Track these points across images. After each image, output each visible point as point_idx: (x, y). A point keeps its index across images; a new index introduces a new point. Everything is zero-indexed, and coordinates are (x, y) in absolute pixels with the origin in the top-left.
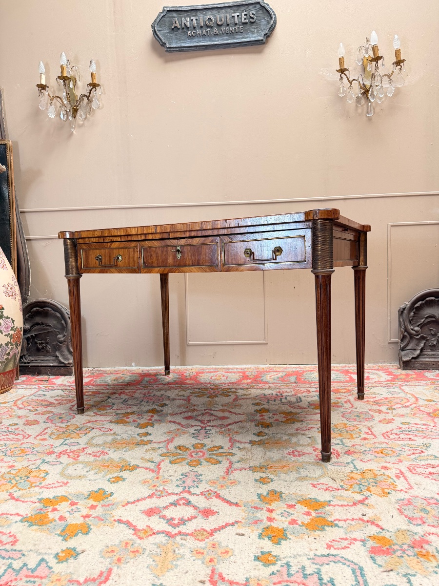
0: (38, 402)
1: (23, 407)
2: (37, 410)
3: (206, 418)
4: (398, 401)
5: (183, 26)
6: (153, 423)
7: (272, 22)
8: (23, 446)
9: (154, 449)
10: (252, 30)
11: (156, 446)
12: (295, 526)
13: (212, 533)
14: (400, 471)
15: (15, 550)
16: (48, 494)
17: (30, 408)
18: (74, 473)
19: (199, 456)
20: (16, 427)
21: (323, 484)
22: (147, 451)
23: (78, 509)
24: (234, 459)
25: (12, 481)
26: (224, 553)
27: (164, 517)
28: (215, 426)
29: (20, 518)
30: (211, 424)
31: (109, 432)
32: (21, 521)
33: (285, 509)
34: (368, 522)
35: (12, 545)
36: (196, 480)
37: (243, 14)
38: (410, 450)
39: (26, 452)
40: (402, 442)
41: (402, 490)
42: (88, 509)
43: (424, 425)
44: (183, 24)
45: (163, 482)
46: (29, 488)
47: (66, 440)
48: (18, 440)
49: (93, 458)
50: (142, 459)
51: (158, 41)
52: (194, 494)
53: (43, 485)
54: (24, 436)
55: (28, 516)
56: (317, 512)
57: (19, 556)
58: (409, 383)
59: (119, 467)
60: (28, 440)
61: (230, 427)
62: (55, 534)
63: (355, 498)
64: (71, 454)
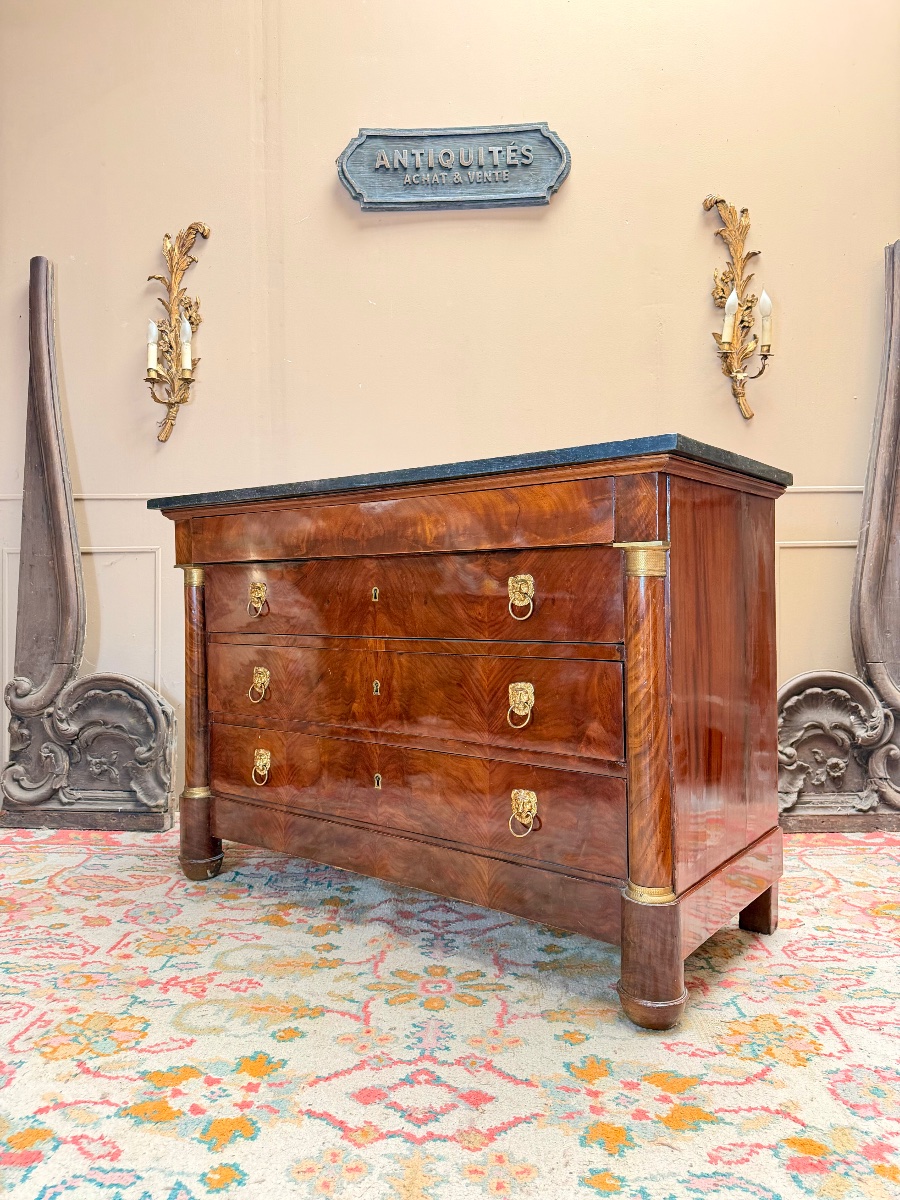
0: (96, 880)
1: (68, 889)
2: (99, 897)
3: (440, 916)
4: (802, 885)
5: (397, 165)
6: (339, 926)
7: (564, 165)
8: (86, 969)
9: (352, 977)
10: (526, 178)
11: (355, 970)
12: (644, 1121)
13: (491, 1135)
14: (825, 1019)
15: (121, 1170)
16: (157, 1063)
17: (85, 893)
18: (202, 1024)
19: (441, 989)
20: (65, 930)
21: (684, 1044)
22: (337, 979)
23: (225, 1090)
24: (510, 997)
25: (81, 1039)
26: (522, 1173)
27: (394, 1106)
28: (461, 932)
29: (114, 1109)
30: (453, 927)
31: (255, 941)
32: (117, 1115)
33: (621, 1091)
34: (778, 1112)
35: (112, 1160)
36: (442, 1036)
37: (510, 148)
38: (837, 980)
39: (98, 981)
40: (819, 965)
41: (831, 1055)
42: (243, 1092)
43: (857, 931)
44: (396, 161)
45: (381, 1040)
46: (115, 1053)
47: (171, 957)
48: (74, 957)
49: (233, 994)
50: (329, 994)
51: (348, 189)
52: (444, 1063)
53: (143, 1045)
54: (86, 950)
55: (129, 1105)
56: (681, 1096)
57: (133, 1179)
58: (816, 851)
59: (287, 1010)
60: (95, 957)
61: (488, 934)
62: (192, 1139)
63: (749, 1070)
64: (189, 986)
